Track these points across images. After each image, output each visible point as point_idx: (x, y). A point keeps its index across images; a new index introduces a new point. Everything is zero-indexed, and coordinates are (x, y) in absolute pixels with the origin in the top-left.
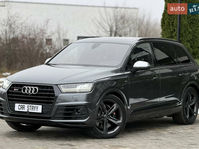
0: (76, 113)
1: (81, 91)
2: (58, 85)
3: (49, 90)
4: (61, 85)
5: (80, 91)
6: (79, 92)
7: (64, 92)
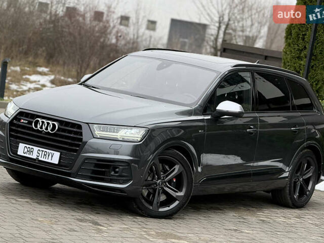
0: (113, 173)
1: (126, 138)
2: (90, 125)
3: (75, 130)
4: (96, 125)
5: (123, 138)
6: (121, 139)
7: (99, 137)
